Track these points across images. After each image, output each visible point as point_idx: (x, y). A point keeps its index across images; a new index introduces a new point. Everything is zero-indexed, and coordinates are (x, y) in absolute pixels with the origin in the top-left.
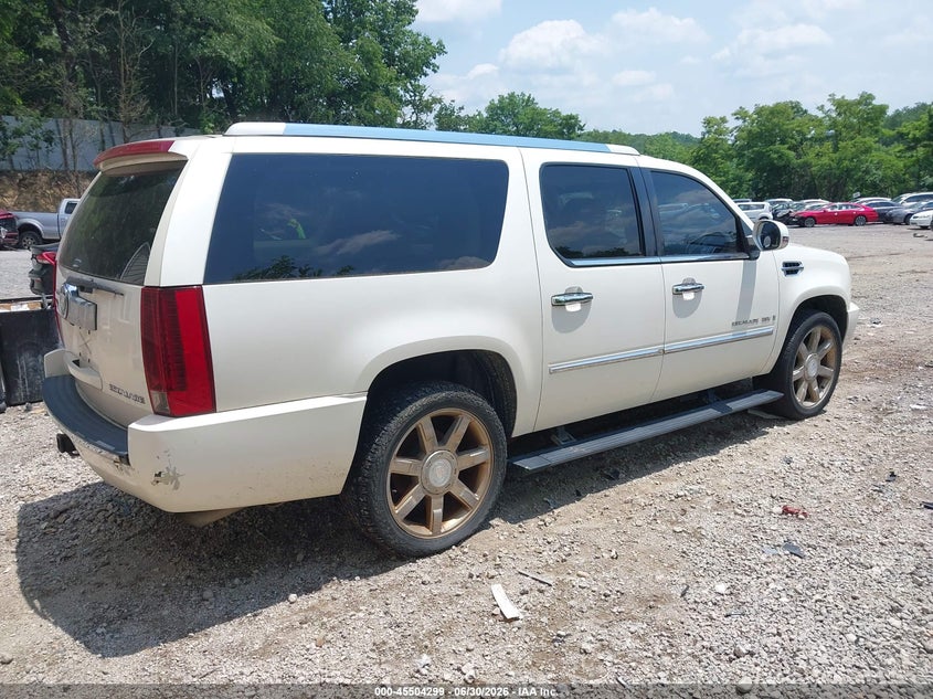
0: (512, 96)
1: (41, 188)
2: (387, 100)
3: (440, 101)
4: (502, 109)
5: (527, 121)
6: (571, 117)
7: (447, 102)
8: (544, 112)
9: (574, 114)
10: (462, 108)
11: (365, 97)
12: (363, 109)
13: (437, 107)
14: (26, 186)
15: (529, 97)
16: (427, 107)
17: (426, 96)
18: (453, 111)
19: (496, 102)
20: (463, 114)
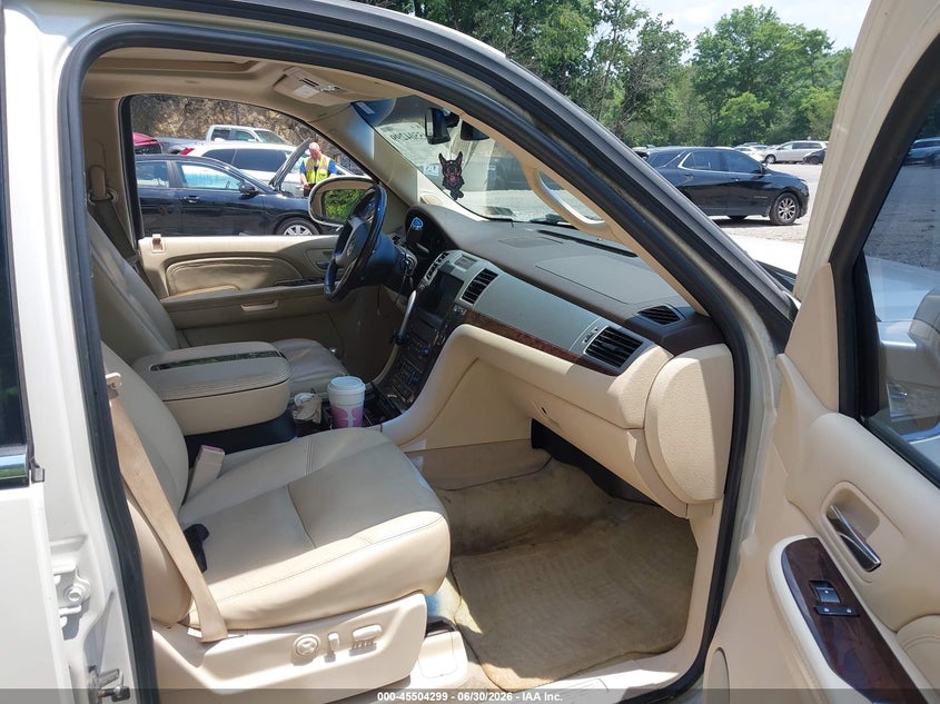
0: (749, 10)
1: (206, 114)
2: (575, 14)
3: (645, 15)
4: (735, 25)
5: (763, 39)
6: (817, 33)
7: (653, 16)
8: (784, 29)
9: (822, 29)
10: (670, 23)
11: (551, 11)
12: (547, 24)
13: (641, 22)
14: (191, 112)
15: (770, 12)
16: (630, 23)
17: (629, 11)
18: (660, 27)
19: (729, 17)
20: (672, 29)
